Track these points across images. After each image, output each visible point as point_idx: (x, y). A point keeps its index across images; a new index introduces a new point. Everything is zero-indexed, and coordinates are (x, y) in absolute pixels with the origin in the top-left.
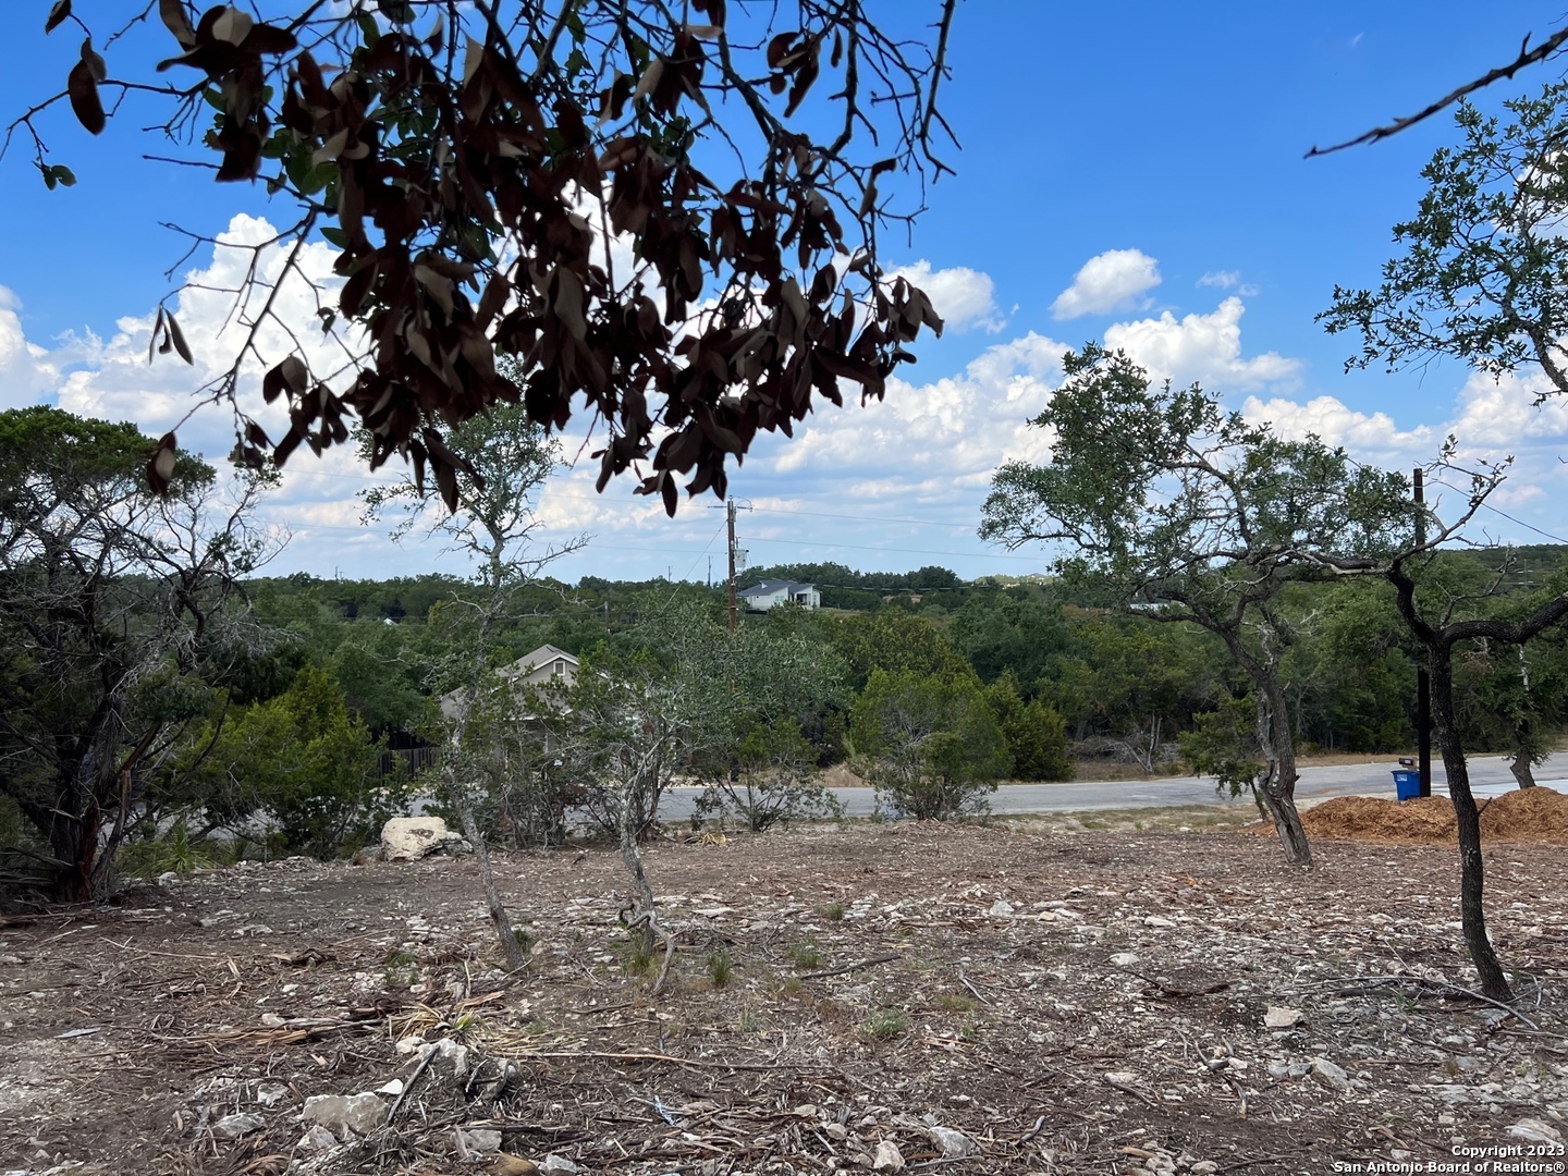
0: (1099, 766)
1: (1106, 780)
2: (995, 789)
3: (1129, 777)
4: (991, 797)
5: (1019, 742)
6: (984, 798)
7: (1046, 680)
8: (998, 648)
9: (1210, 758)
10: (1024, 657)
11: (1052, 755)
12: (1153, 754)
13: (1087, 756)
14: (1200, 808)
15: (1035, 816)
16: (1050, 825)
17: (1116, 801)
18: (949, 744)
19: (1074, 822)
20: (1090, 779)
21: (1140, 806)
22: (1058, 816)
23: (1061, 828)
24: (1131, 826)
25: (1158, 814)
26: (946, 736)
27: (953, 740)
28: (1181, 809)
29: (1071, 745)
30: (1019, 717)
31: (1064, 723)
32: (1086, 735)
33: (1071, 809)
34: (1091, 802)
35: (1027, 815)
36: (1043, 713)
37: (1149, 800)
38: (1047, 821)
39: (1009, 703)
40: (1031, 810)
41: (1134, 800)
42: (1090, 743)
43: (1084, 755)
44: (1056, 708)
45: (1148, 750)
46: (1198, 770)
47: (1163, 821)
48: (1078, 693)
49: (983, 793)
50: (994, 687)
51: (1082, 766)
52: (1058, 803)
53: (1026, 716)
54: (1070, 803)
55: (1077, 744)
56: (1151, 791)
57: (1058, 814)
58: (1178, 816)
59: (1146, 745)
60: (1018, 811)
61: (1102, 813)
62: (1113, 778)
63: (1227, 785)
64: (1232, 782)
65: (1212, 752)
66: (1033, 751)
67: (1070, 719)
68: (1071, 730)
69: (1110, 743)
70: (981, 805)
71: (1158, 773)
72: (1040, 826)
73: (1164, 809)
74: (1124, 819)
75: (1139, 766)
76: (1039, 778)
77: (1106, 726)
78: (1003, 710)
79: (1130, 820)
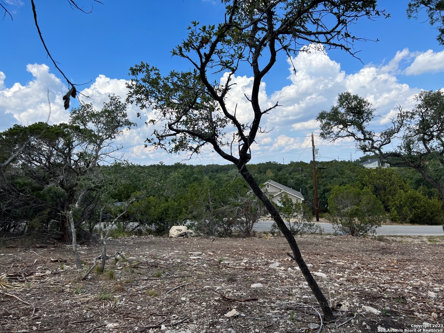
11: (435, 215)
15: (410, 237)
19: (425, 239)
35: (406, 236)
57: (420, 236)
60: (404, 234)
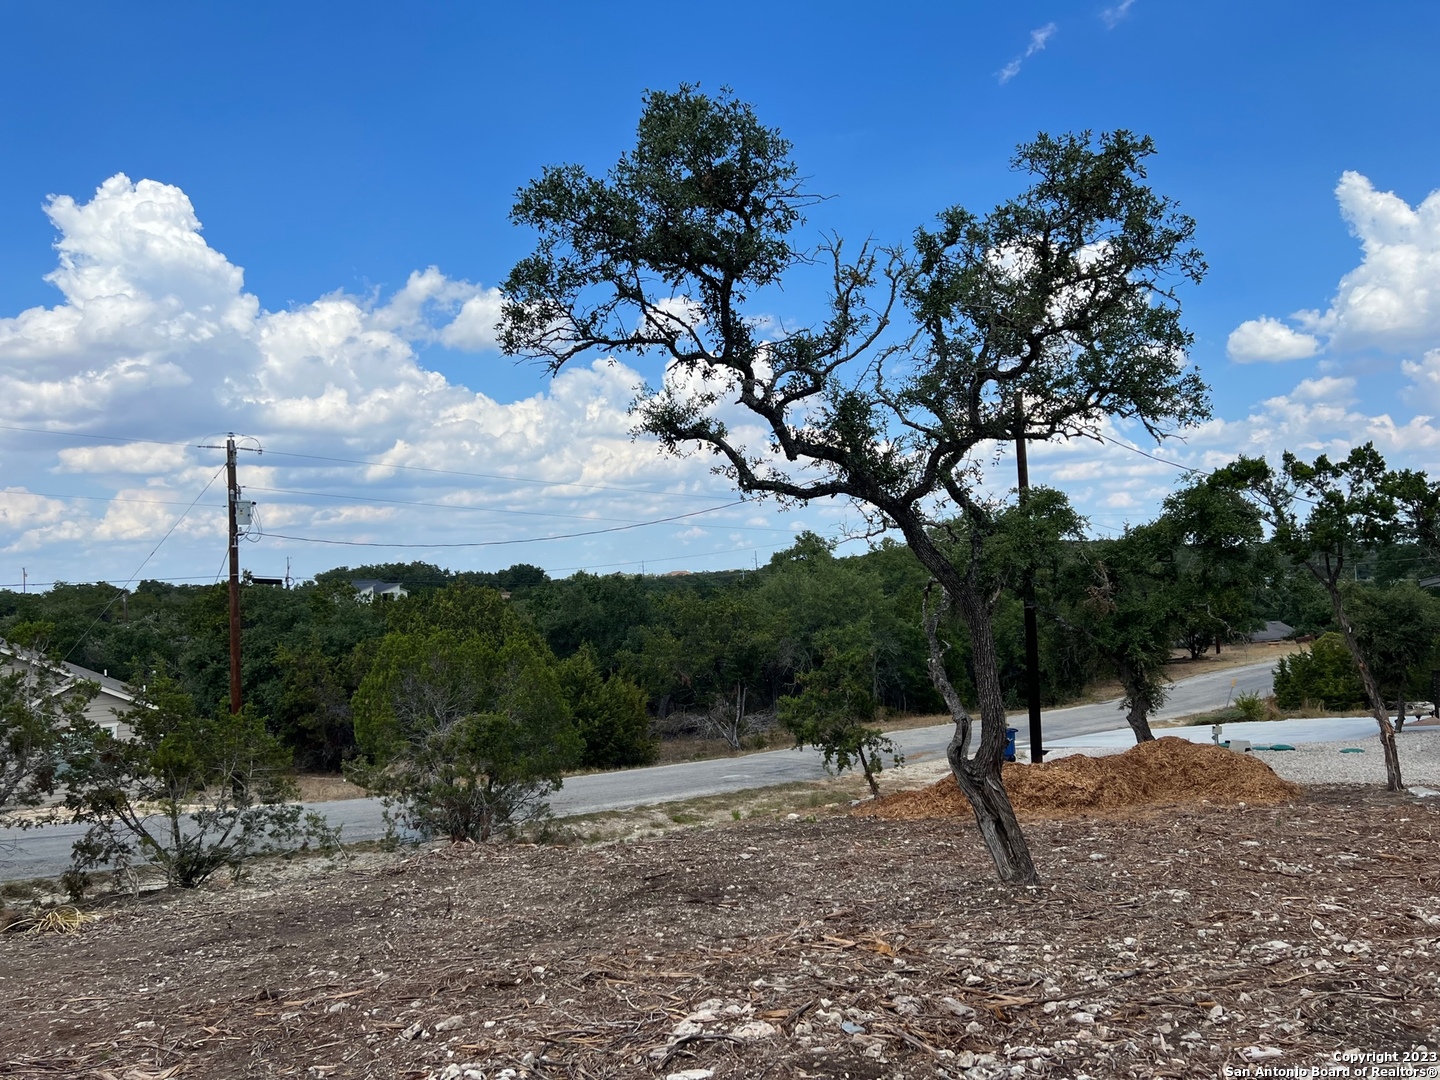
0: (683, 744)
1: (692, 759)
2: (558, 786)
3: (716, 754)
4: (553, 798)
5: (597, 723)
6: (545, 800)
7: (627, 653)
8: (576, 624)
9: (816, 726)
10: (604, 633)
11: (634, 736)
12: (739, 726)
13: (670, 735)
14: (799, 785)
15: (613, 814)
16: (631, 823)
17: (706, 785)
18: (491, 730)
19: (661, 817)
20: (676, 760)
21: (734, 788)
22: (641, 810)
23: (645, 826)
24: (727, 815)
25: (755, 797)
26: (487, 718)
27: (497, 724)
28: (780, 788)
29: (654, 724)
30: (597, 695)
31: (646, 698)
32: (668, 713)
33: (656, 800)
34: (679, 789)
35: (603, 814)
36: (624, 688)
37: (742, 781)
38: (628, 819)
39: (586, 679)
40: (609, 806)
41: (727, 782)
42: (673, 720)
43: (667, 733)
44: (638, 683)
45: (734, 723)
46: (800, 741)
47: (762, 805)
48: (661, 663)
49: (543, 794)
50: (569, 661)
51: (666, 746)
52: (640, 794)
53: (606, 693)
54: (656, 792)
55: (660, 723)
56: (740, 769)
57: (641, 808)
58: (777, 797)
59: (731, 718)
60: (592, 809)
61: (692, 802)
62: (699, 757)
63: (835, 757)
64: (840, 753)
65: (817, 719)
66: (612, 733)
67: (652, 694)
68: (652, 708)
69: (694, 719)
70: (541, 809)
71: (745, 748)
72: (619, 825)
73: (761, 790)
74: (718, 807)
75: (725, 741)
76: (619, 764)
77: (688, 701)
78: (578, 687)
79: (725, 807)
